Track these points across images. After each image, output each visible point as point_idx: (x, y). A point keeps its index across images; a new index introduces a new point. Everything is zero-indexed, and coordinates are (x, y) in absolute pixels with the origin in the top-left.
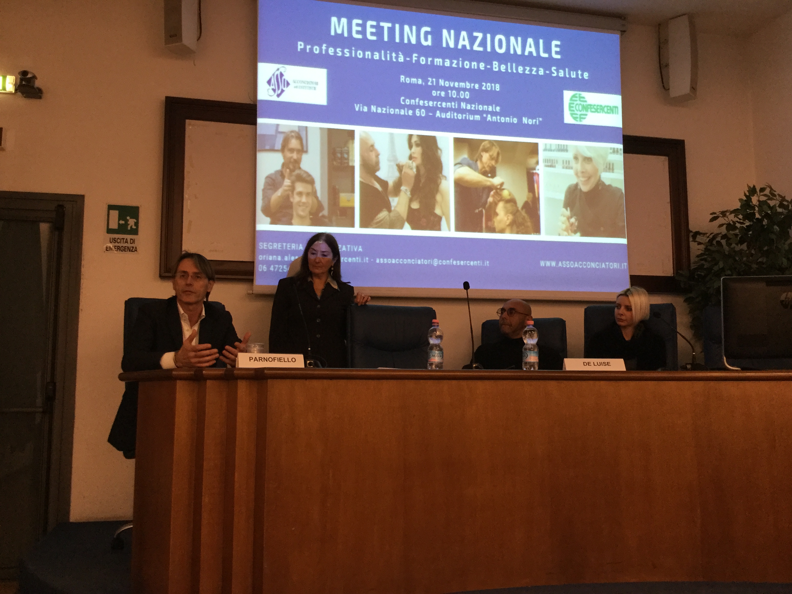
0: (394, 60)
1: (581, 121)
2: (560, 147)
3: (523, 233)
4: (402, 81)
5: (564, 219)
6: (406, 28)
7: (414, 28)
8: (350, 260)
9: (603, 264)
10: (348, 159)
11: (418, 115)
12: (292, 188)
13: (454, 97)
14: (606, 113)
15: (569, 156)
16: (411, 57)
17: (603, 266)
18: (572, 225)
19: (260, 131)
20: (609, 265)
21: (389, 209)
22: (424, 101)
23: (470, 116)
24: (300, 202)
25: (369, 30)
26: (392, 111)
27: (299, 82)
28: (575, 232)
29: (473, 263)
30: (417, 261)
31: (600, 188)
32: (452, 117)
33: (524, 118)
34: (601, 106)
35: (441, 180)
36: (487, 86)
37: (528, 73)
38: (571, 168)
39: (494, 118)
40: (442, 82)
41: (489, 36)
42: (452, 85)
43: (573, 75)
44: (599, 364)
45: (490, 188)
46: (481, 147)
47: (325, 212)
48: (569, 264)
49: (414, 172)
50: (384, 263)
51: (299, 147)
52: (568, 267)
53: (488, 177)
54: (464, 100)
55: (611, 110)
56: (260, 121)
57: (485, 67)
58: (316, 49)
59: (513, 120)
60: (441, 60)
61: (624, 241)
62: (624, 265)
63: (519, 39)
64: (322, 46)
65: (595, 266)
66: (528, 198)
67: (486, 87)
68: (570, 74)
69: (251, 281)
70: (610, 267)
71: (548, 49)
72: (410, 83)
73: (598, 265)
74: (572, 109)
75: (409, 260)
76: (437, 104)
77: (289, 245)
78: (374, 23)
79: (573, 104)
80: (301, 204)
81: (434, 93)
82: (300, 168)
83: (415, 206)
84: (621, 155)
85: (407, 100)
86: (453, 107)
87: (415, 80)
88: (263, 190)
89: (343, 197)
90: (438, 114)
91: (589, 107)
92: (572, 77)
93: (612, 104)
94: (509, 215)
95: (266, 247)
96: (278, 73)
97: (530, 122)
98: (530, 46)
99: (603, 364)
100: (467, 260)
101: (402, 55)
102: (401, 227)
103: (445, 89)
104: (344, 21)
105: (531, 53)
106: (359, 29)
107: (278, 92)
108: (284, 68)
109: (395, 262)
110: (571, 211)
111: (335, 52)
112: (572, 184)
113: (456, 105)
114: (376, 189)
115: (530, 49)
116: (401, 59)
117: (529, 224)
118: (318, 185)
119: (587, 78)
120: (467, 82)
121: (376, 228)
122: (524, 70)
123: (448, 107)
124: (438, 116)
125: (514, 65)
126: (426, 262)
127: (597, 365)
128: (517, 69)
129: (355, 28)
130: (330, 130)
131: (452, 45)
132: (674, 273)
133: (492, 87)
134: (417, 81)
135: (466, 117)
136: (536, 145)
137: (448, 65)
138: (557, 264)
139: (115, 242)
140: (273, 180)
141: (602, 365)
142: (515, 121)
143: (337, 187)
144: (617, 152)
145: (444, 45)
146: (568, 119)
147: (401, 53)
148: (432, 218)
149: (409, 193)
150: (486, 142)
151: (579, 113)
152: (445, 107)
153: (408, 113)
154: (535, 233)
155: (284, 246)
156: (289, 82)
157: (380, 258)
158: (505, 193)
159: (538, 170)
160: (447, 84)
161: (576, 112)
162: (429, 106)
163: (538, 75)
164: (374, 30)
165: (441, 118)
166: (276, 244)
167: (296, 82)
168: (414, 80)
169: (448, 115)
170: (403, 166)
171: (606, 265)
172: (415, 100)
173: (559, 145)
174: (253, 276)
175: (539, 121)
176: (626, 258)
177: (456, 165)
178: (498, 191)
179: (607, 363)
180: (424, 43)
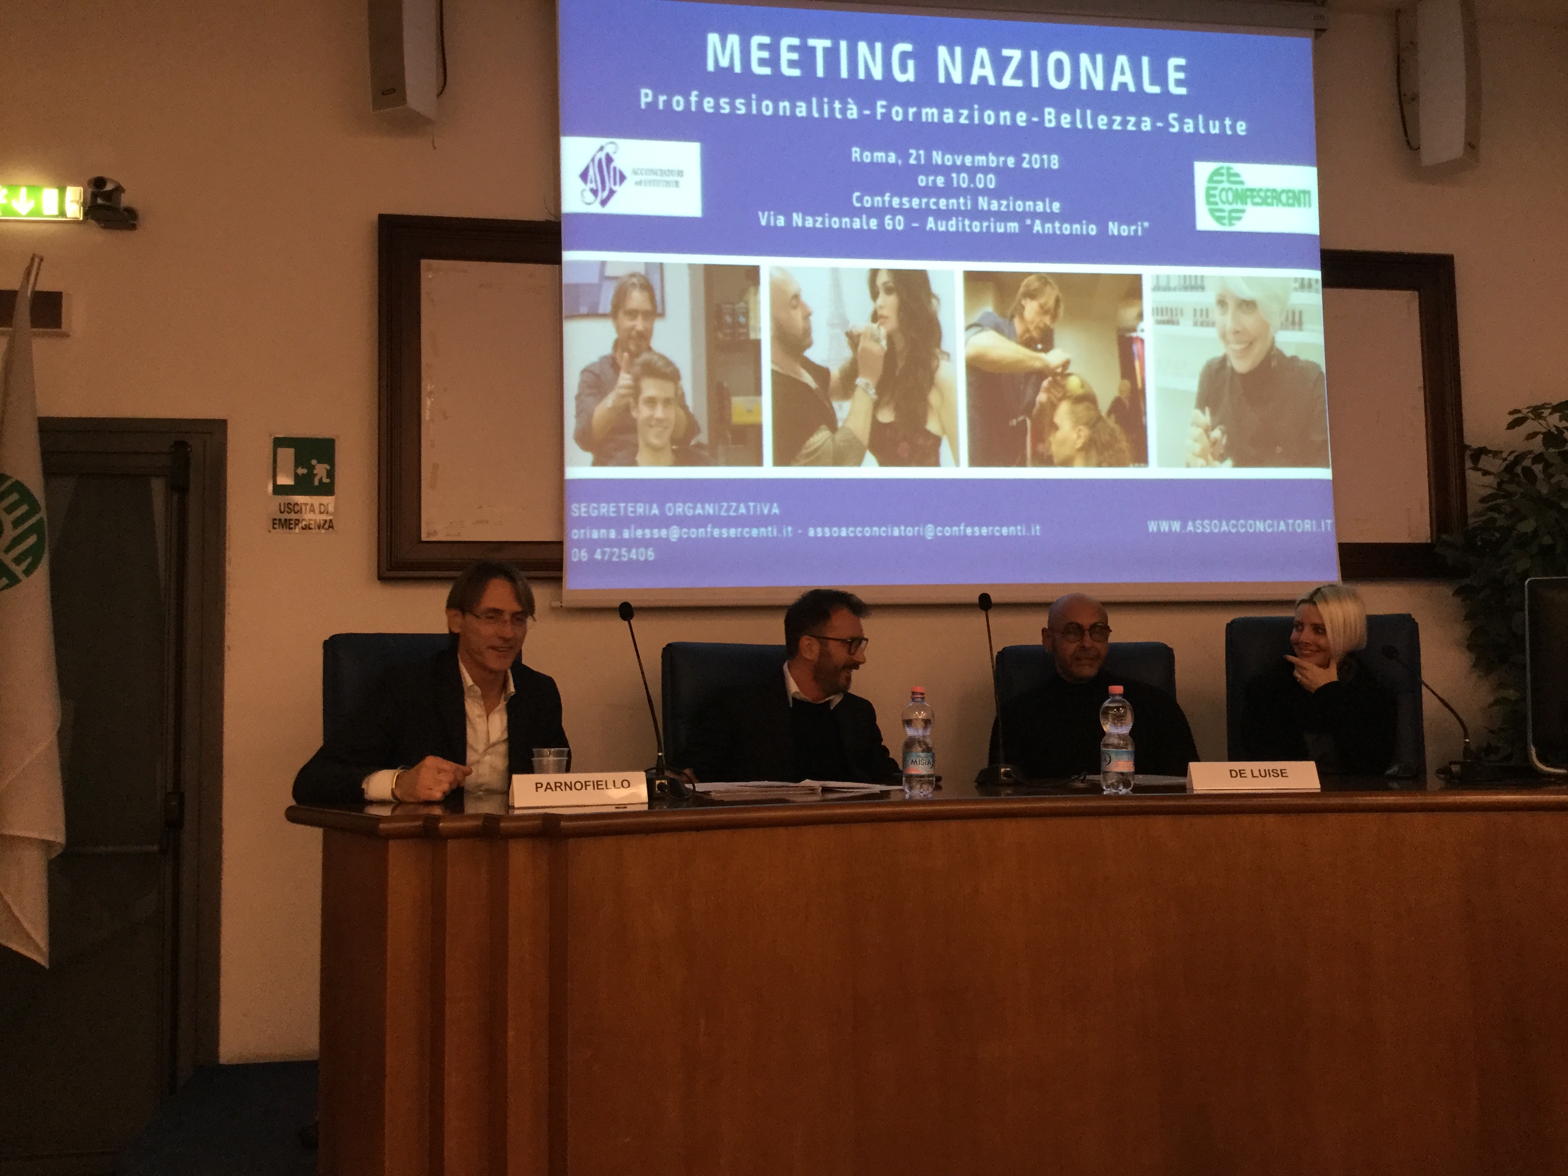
0: (838, 116)
1: (1231, 224)
2: (1188, 282)
3: (1110, 465)
4: (856, 158)
5: (1199, 431)
6: (863, 47)
7: (878, 46)
8: (755, 532)
9: (1282, 523)
10: (746, 326)
11: (890, 228)
12: (636, 390)
13: (965, 186)
14: (1284, 205)
15: (1208, 298)
16: (873, 109)
17: (1282, 527)
18: (1214, 443)
19: (569, 277)
20: (1293, 524)
21: (832, 425)
22: (901, 198)
23: (998, 224)
24: (650, 418)
25: (786, 56)
26: (835, 222)
27: (643, 172)
28: (1221, 458)
29: (1006, 531)
30: (892, 531)
31: (1273, 364)
32: (960, 229)
33: (1111, 224)
34: (1274, 191)
35: (938, 361)
36: (1033, 161)
37: (1119, 128)
38: (1213, 324)
39: (1048, 225)
40: (937, 157)
41: (1034, 55)
42: (959, 163)
43: (1214, 127)
44: (1263, 774)
45: (1041, 374)
46: (1022, 290)
47: (703, 437)
48: (1210, 525)
49: (882, 348)
50: (823, 537)
51: (647, 306)
52: (1207, 531)
53: (1036, 350)
54: (985, 192)
55: (1296, 198)
56: (568, 256)
57: (1028, 120)
58: (678, 103)
59: (1087, 229)
60: (935, 111)
61: (1325, 474)
62: (1326, 524)
63: (1099, 58)
64: (690, 95)
65: (1265, 528)
66: (1121, 391)
67: (1030, 162)
68: (1206, 126)
69: (559, 580)
70: (1296, 527)
71: (1160, 76)
72: (872, 163)
73: (1270, 526)
74: (1212, 200)
75: (876, 529)
76: (927, 204)
77: (632, 507)
78: (796, 41)
79: (1216, 188)
80: (653, 423)
81: (922, 181)
82: (650, 349)
83: (886, 416)
84: (1317, 292)
85: (867, 198)
86: (963, 208)
87: (883, 154)
88: (578, 397)
89: (739, 404)
90: (931, 224)
91: (1249, 193)
92: (1213, 131)
93: (1297, 186)
94: (1082, 427)
95: (585, 512)
96: (602, 155)
97: (1125, 231)
98: (1123, 72)
99: (1271, 772)
100: (994, 526)
101: (856, 103)
102: (858, 463)
103: (944, 170)
104: (734, 40)
105: (1123, 86)
106: (765, 55)
107: (602, 197)
108: (612, 146)
109: (847, 534)
110: (1213, 414)
111: (717, 106)
112: (1214, 359)
113: (969, 202)
114: (806, 386)
115: (1122, 77)
116: (853, 113)
117: (1124, 444)
118: (687, 383)
119: (1243, 133)
120: (990, 154)
121: (806, 465)
122: (1111, 122)
123: (951, 207)
124: (931, 228)
125: (1089, 112)
126: (910, 532)
127: (1259, 775)
128: (1094, 121)
129: (756, 55)
130: (709, 269)
131: (957, 78)
132: (1431, 537)
133: (1042, 160)
134: (887, 157)
135: (988, 227)
136: (1138, 278)
137: (951, 120)
138: (1184, 526)
139: (289, 511)
140: (597, 376)
141: (1270, 776)
142: (1093, 230)
143: (725, 385)
144: (1310, 286)
145: (942, 79)
146: (1205, 221)
147: (853, 100)
148: (921, 441)
149: (872, 391)
150: (1032, 278)
151: (1227, 207)
152: (944, 208)
153: (868, 224)
154: (1136, 464)
155: (622, 510)
156: (626, 173)
157: (815, 527)
158: (1073, 383)
159: (1142, 331)
160: (949, 160)
161: (1221, 206)
162: (911, 209)
163: (1139, 131)
164: (795, 56)
165: (937, 231)
166: (605, 505)
167: (639, 172)
168: (880, 156)
169: (952, 225)
170: (859, 336)
171: (1287, 525)
172: (883, 196)
173: (1185, 277)
174: (562, 570)
175: (1143, 229)
176: (1330, 510)
177: (969, 327)
178: (1059, 378)
179: (1281, 770)
180: (900, 77)
